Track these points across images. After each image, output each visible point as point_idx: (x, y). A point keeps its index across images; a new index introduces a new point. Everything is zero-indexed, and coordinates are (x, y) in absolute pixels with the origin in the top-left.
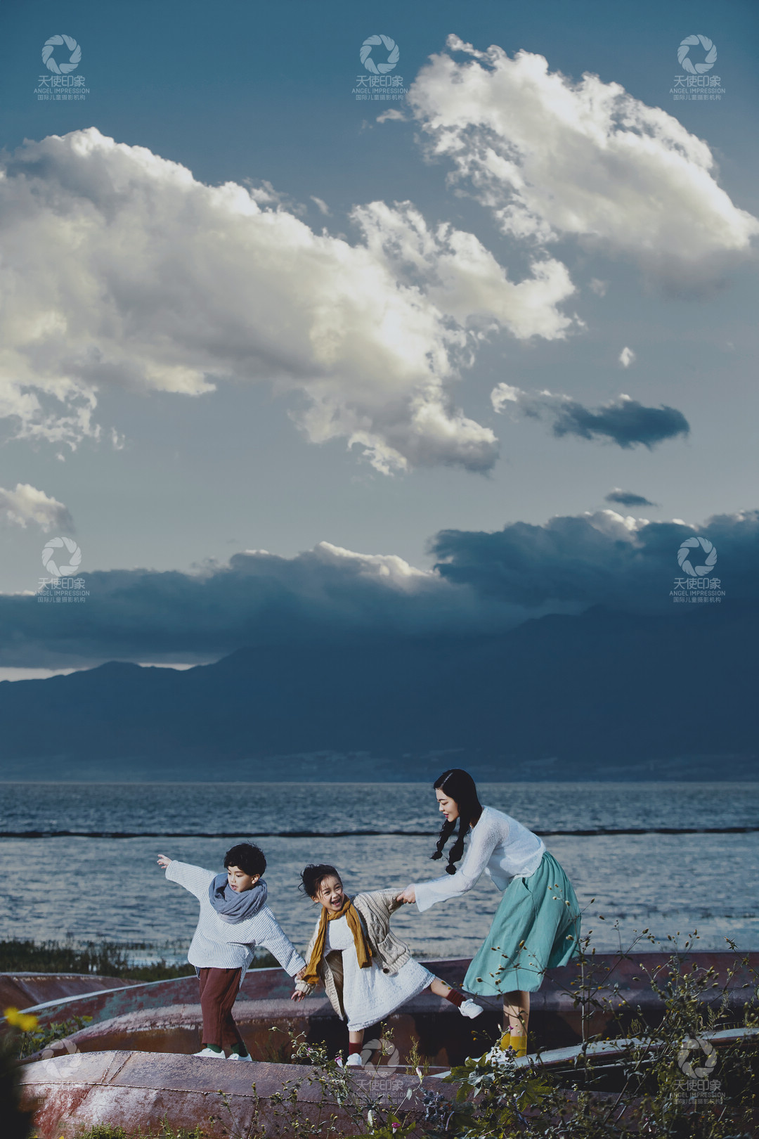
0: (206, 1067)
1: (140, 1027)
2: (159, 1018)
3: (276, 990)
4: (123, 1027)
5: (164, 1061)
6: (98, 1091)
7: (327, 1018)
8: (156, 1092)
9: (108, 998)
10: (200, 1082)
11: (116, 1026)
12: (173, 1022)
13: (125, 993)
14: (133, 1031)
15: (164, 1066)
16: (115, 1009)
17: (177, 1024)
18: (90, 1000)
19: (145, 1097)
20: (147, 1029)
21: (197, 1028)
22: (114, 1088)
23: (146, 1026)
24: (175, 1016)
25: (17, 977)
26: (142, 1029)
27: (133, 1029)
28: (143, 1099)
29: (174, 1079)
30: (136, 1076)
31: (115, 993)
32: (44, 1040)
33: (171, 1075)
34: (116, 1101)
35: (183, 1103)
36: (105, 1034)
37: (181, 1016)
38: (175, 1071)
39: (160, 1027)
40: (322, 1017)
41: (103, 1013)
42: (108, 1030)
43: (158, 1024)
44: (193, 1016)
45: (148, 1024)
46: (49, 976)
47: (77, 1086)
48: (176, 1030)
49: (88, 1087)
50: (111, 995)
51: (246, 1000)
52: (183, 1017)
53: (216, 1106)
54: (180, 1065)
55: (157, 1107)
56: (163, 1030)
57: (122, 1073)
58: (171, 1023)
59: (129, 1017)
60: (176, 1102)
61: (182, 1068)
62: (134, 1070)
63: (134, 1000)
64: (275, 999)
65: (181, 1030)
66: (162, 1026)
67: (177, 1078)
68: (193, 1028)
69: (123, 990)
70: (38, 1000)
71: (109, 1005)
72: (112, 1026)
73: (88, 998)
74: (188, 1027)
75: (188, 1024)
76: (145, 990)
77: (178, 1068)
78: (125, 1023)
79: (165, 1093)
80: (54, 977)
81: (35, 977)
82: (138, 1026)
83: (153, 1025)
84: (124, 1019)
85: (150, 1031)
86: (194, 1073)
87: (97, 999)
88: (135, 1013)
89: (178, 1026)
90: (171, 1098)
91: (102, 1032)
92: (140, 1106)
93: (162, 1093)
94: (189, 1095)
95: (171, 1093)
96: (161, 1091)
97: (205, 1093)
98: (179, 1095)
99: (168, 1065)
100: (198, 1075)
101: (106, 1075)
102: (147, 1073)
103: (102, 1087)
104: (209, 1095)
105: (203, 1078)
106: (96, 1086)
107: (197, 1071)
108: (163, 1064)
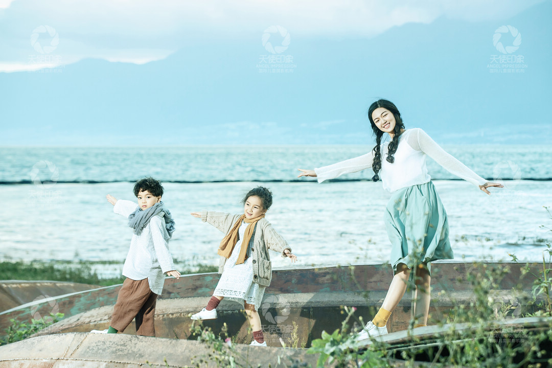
0: (141, 343)
1: (101, 320)
3: (200, 291)
4: (87, 320)
5: (111, 340)
6: (60, 364)
7: (235, 311)
9: (77, 298)
10: (137, 355)
11: (82, 320)
14: (95, 323)
15: (111, 343)
16: (82, 307)
18: (63, 300)
20: (106, 322)
22: (73, 361)
23: (105, 320)
25: (6, 284)
26: (102, 322)
27: (95, 321)
29: (118, 353)
30: (90, 352)
31: (83, 295)
32: (26, 333)
33: (116, 350)
38: (119, 347)
40: (231, 310)
41: (73, 310)
42: (76, 323)
45: (106, 317)
46: (31, 283)
47: (44, 360)
49: (53, 361)
50: (79, 296)
51: (177, 298)
54: (123, 343)
57: (79, 350)
59: (94, 312)
61: (124, 345)
62: (89, 347)
63: (97, 300)
64: (198, 297)
67: (121, 353)
69: (89, 292)
70: (22, 302)
71: (77, 305)
72: (78, 320)
73: (61, 299)
76: (105, 292)
77: (121, 345)
78: (89, 317)
79: (112, 364)
80: (35, 283)
81: (20, 284)
82: (99, 319)
84: (89, 313)
86: (133, 348)
87: (68, 299)
88: (97, 309)
91: (71, 324)
93: (109, 365)
94: (129, 365)
95: (116, 364)
96: (109, 363)
97: (140, 364)
98: (121, 365)
99: (114, 343)
100: (135, 350)
101: (67, 352)
102: (98, 349)
103: (64, 361)
104: (143, 366)
105: (139, 352)
106: (59, 360)
107: (135, 347)
108: (110, 342)
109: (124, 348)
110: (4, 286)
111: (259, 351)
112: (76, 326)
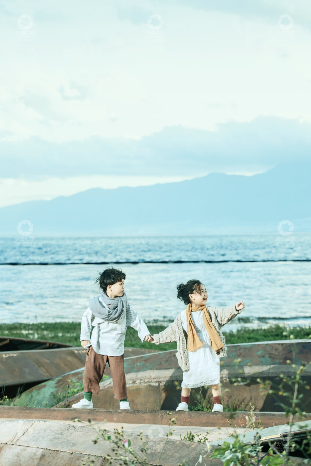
2: (138, 379)
5: (52, 428)
6: (7, 448)
8: (41, 450)
10: (70, 444)
12: (146, 381)
13: (130, 361)
17: (148, 382)
19: (35, 454)
21: (159, 384)
22: (17, 446)
24: (147, 377)
25: (77, 350)
28: (34, 455)
29: (55, 441)
30: (32, 439)
33: (54, 438)
34: (17, 456)
35: (57, 459)
36: (106, 388)
37: (151, 377)
38: (57, 436)
39: (138, 384)
42: (108, 386)
43: (137, 382)
44: (158, 377)
48: (147, 387)
49: (2, 445)
52: (152, 378)
53: (77, 462)
55: (42, 461)
56: (140, 386)
57: (25, 436)
58: (144, 381)
60: (54, 458)
61: (62, 434)
62: (32, 434)
65: (150, 386)
66: (139, 383)
67: (57, 441)
68: (157, 384)
74: (154, 384)
75: (154, 382)
77: (59, 434)
79: (48, 451)
83: (134, 382)
85: (132, 387)
86: (68, 437)
89: (148, 383)
90: (50, 455)
92: (31, 460)
93: (45, 452)
94: (62, 453)
95: (51, 452)
96: (44, 450)
97: (71, 453)
98: (55, 453)
99: (53, 431)
100: (70, 439)
101: (15, 437)
102: (39, 436)
103: (10, 446)
104: (73, 454)
105: (73, 442)
106: (7, 445)
107: (70, 436)
108: (50, 430)
109: (60, 436)
110: (76, 352)
111: (180, 445)
112: (108, 388)
